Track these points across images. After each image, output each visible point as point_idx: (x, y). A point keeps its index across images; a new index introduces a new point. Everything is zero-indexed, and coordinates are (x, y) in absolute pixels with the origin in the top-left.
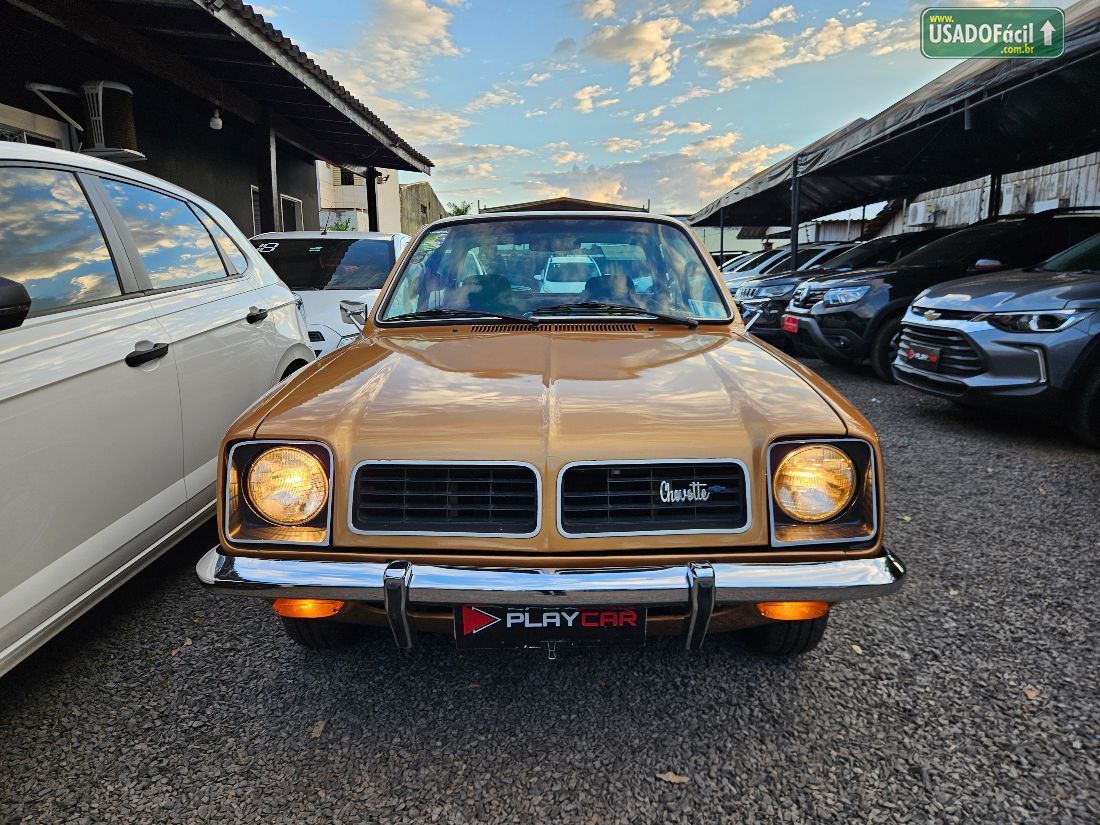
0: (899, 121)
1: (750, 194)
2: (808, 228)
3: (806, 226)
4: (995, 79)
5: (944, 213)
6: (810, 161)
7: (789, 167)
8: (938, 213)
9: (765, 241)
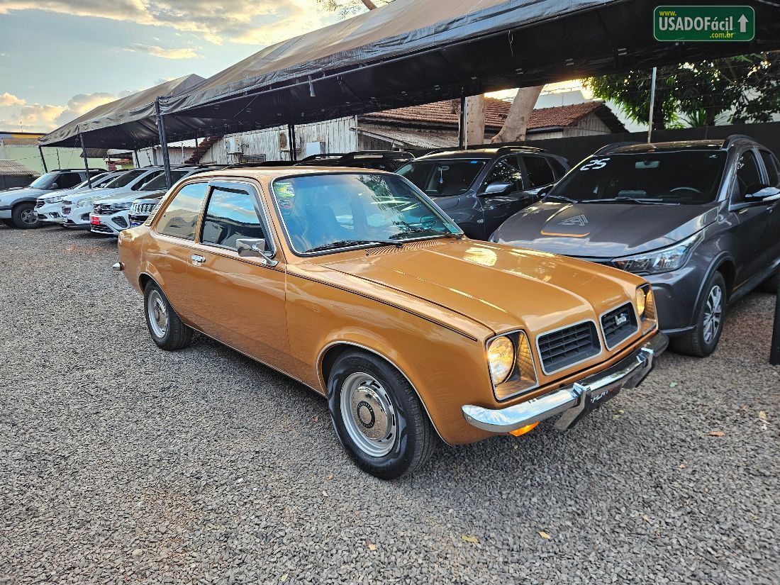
0: (255, 83)
1: (113, 124)
2: (148, 151)
3: (146, 150)
4: (330, 64)
5: (248, 146)
6: (172, 103)
7: (152, 106)
8: (244, 146)
9: (107, 159)
